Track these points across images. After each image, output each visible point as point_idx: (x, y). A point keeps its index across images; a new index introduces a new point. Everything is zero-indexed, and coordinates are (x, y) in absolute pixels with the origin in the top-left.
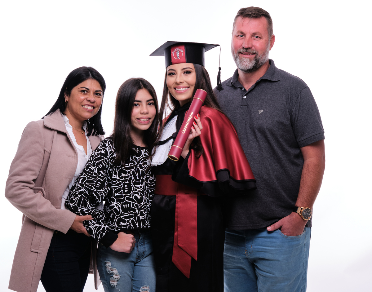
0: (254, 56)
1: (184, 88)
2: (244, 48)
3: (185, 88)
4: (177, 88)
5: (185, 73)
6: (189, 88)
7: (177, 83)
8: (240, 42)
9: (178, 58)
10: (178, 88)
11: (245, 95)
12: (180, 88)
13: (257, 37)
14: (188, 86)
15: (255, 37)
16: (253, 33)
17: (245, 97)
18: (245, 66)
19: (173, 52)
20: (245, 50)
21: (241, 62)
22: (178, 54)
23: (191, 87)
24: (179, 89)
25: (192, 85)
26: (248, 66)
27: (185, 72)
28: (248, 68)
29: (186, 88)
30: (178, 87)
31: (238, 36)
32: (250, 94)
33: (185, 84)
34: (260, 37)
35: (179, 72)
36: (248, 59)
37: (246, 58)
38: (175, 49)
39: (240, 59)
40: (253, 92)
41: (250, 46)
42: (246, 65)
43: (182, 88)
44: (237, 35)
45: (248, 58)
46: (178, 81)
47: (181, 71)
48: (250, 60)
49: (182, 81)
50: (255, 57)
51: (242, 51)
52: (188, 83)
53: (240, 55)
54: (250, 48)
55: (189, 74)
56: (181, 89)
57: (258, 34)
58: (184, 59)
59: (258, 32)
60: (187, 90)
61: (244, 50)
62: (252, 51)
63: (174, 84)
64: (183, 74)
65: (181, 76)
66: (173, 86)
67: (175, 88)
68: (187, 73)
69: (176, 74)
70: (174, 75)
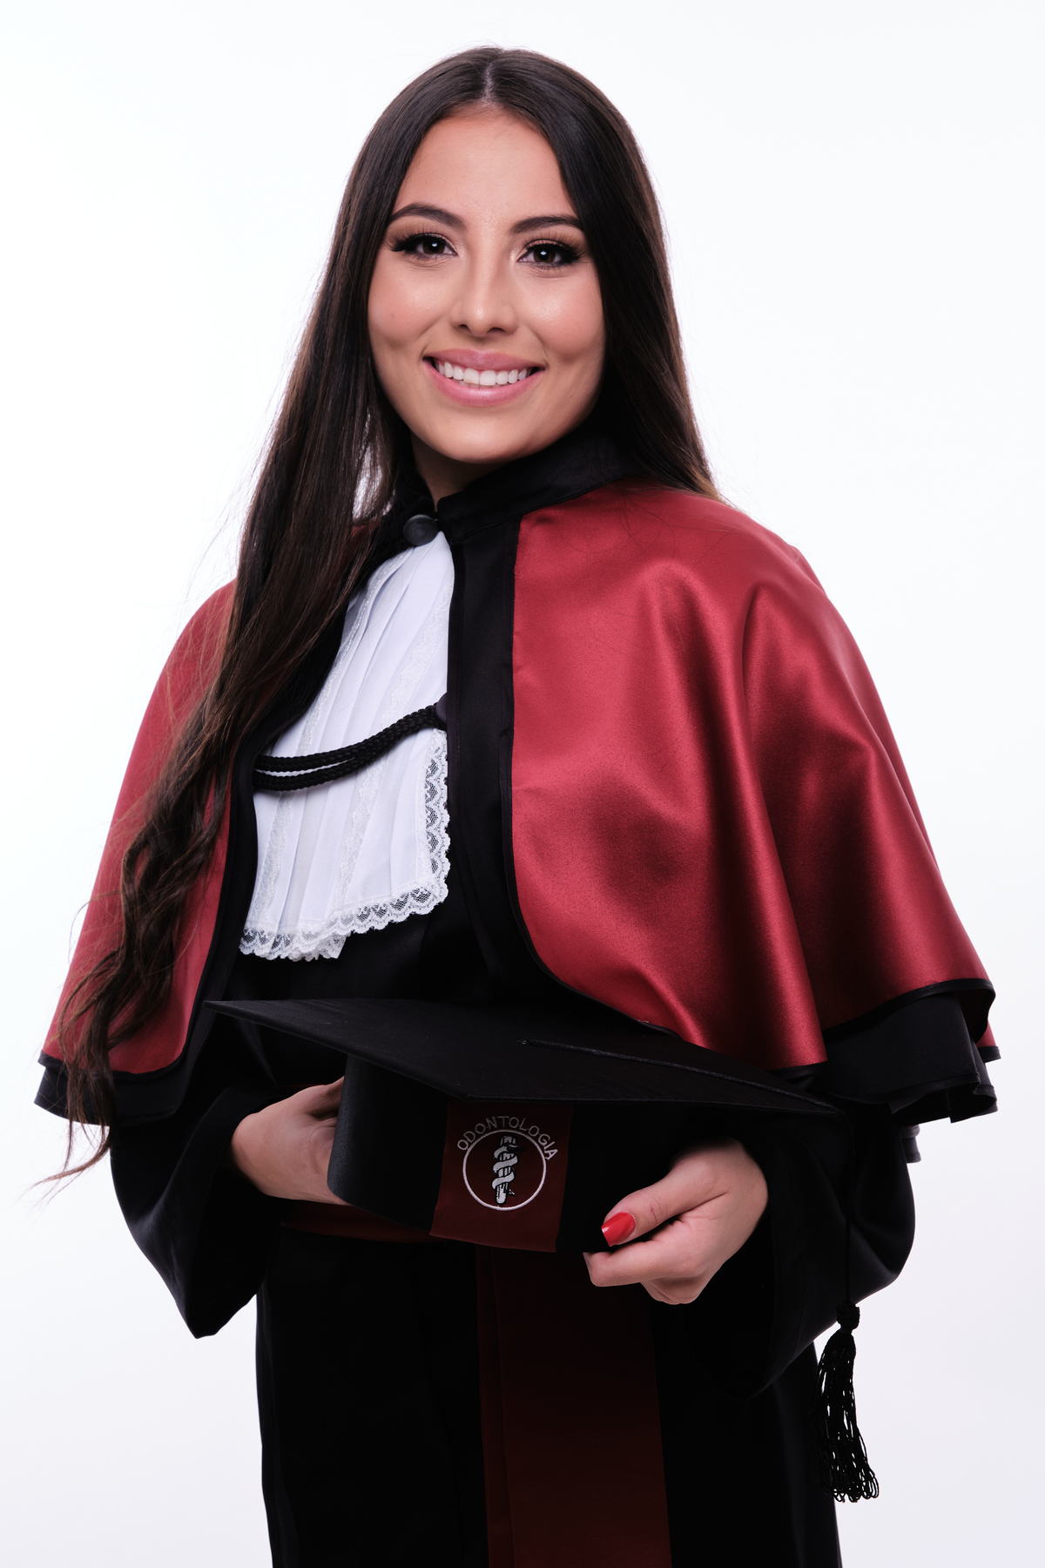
1: (508, 369)
3: (514, 372)
4: (454, 363)
5: (531, 257)
6: (540, 376)
7: (462, 327)
10: (464, 367)
12: (480, 370)
14: (535, 357)
23: (554, 365)
24: (471, 376)
25: (568, 358)
27: (526, 254)
29: (519, 369)
30: (466, 360)
33: (521, 348)
35: (488, 240)
43: (497, 370)
46: (480, 313)
47: (507, 239)
49: (506, 319)
52: (543, 341)
55: (564, 269)
56: (489, 378)
60: (525, 387)
63: (442, 327)
64: (514, 257)
65: (500, 273)
66: (417, 348)
67: (432, 361)
68: (539, 258)
69: (461, 251)
70: (439, 258)
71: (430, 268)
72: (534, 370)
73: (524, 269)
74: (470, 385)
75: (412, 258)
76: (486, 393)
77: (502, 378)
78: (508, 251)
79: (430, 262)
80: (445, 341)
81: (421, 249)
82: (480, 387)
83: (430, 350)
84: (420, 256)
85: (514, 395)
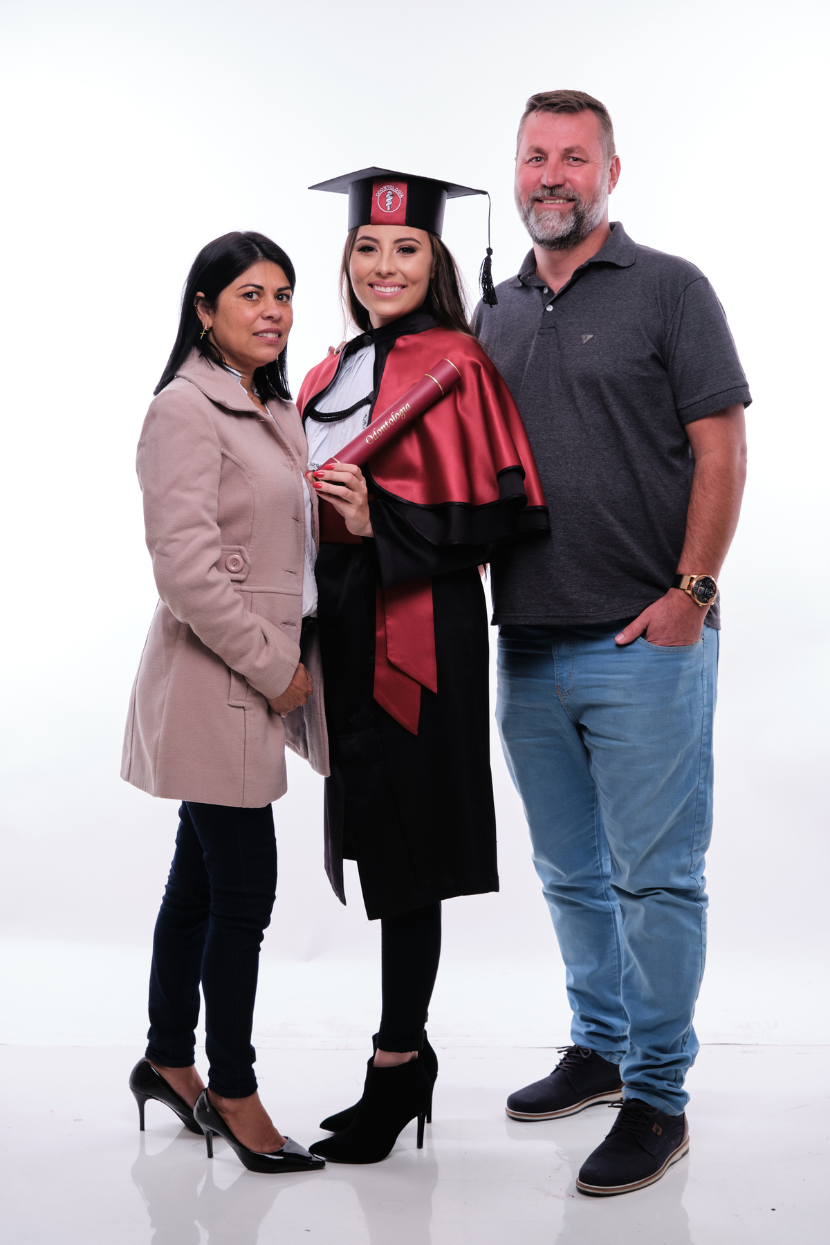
0: (571, 205)
1: (395, 286)
2: (544, 186)
3: (397, 288)
4: (378, 285)
5: (402, 252)
6: (405, 289)
7: (379, 274)
8: (534, 173)
9: (389, 209)
10: (381, 286)
11: (551, 304)
12: (386, 287)
13: (576, 159)
14: (403, 282)
15: (571, 160)
16: (566, 150)
17: (550, 308)
18: (549, 231)
19: (378, 194)
20: (549, 191)
21: (538, 221)
22: (389, 199)
24: (383, 289)
25: (414, 283)
26: (558, 230)
27: (400, 249)
28: (557, 236)
29: (399, 286)
30: (381, 284)
31: (531, 160)
32: (562, 302)
33: (398, 279)
34: (584, 158)
35: (387, 245)
36: (558, 213)
37: (553, 212)
38: (385, 187)
39: (537, 214)
40: (571, 295)
41: (559, 181)
42: (553, 227)
43: (391, 287)
44: (528, 159)
45: (557, 209)
46: (384, 269)
47: (392, 246)
48: (563, 216)
49: (393, 270)
50: (575, 208)
51: (539, 194)
52: (406, 277)
53: (537, 204)
54: (559, 186)
55: (411, 254)
56: (388, 290)
57: (577, 150)
58: (402, 216)
59: (579, 147)
60: (401, 292)
61: (546, 192)
62: (566, 193)
63: (373, 274)
64: (395, 251)
65: (391, 256)
66: (366, 280)
67: (371, 285)
68: (405, 251)
69: (378, 250)
70: (372, 253)
71: (369, 256)
72: (403, 287)
73: (399, 254)
74: (383, 293)
75: (364, 253)
76: (389, 295)
77: (393, 289)
80: (375, 279)
81: (367, 250)
82: (386, 293)
83: (370, 282)
84: (367, 253)
85: (397, 295)
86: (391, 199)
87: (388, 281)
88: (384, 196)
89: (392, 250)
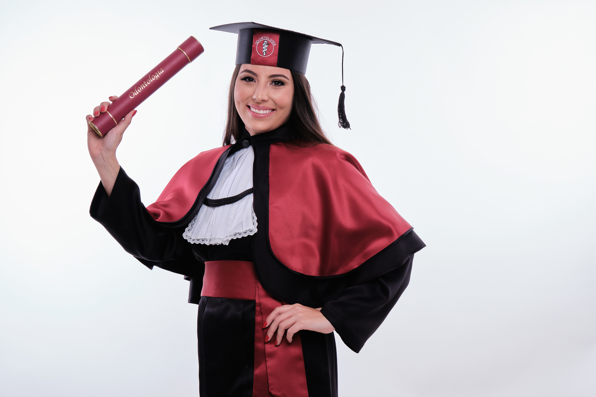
1: (267, 110)
3: (268, 111)
5: (274, 84)
6: (275, 112)
7: (255, 100)
9: (264, 54)
10: (256, 109)
12: (259, 110)
14: (273, 107)
19: (257, 43)
22: (265, 47)
23: (278, 109)
24: (257, 111)
25: (281, 108)
29: (269, 110)
30: (256, 107)
33: (270, 105)
35: (263, 80)
38: (262, 38)
43: (264, 110)
46: (259, 97)
47: (267, 80)
49: (266, 98)
52: (275, 103)
55: (281, 87)
56: (261, 112)
60: (271, 115)
63: (251, 99)
64: (269, 84)
65: (265, 86)
66: (245, 103)
67: (249, 106)
68: (276, 84)
69: (257, 81)
70: (252, 83)
71: (250, 85)
72: (273, 110)
73: (271, 86)
74: (257, 113)
76: (261, 115)
77: (265, 112)
78: (268, 82)
79: (249, 83)
80: (251, 103)
81: (247, 80)
82: (259, 114)
83: (248, 104)
84: (247, 81)
85: (268, 116)
86: (267, 46)
87: (261, 105)
88: (261, 45)
89: (267, 83)
